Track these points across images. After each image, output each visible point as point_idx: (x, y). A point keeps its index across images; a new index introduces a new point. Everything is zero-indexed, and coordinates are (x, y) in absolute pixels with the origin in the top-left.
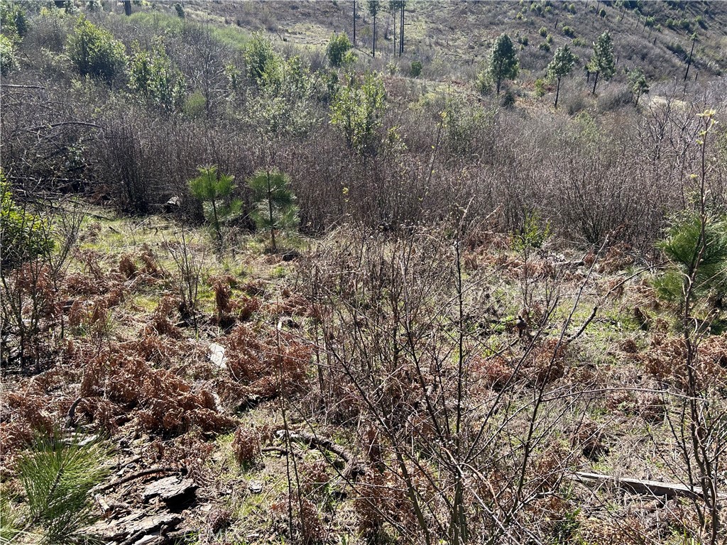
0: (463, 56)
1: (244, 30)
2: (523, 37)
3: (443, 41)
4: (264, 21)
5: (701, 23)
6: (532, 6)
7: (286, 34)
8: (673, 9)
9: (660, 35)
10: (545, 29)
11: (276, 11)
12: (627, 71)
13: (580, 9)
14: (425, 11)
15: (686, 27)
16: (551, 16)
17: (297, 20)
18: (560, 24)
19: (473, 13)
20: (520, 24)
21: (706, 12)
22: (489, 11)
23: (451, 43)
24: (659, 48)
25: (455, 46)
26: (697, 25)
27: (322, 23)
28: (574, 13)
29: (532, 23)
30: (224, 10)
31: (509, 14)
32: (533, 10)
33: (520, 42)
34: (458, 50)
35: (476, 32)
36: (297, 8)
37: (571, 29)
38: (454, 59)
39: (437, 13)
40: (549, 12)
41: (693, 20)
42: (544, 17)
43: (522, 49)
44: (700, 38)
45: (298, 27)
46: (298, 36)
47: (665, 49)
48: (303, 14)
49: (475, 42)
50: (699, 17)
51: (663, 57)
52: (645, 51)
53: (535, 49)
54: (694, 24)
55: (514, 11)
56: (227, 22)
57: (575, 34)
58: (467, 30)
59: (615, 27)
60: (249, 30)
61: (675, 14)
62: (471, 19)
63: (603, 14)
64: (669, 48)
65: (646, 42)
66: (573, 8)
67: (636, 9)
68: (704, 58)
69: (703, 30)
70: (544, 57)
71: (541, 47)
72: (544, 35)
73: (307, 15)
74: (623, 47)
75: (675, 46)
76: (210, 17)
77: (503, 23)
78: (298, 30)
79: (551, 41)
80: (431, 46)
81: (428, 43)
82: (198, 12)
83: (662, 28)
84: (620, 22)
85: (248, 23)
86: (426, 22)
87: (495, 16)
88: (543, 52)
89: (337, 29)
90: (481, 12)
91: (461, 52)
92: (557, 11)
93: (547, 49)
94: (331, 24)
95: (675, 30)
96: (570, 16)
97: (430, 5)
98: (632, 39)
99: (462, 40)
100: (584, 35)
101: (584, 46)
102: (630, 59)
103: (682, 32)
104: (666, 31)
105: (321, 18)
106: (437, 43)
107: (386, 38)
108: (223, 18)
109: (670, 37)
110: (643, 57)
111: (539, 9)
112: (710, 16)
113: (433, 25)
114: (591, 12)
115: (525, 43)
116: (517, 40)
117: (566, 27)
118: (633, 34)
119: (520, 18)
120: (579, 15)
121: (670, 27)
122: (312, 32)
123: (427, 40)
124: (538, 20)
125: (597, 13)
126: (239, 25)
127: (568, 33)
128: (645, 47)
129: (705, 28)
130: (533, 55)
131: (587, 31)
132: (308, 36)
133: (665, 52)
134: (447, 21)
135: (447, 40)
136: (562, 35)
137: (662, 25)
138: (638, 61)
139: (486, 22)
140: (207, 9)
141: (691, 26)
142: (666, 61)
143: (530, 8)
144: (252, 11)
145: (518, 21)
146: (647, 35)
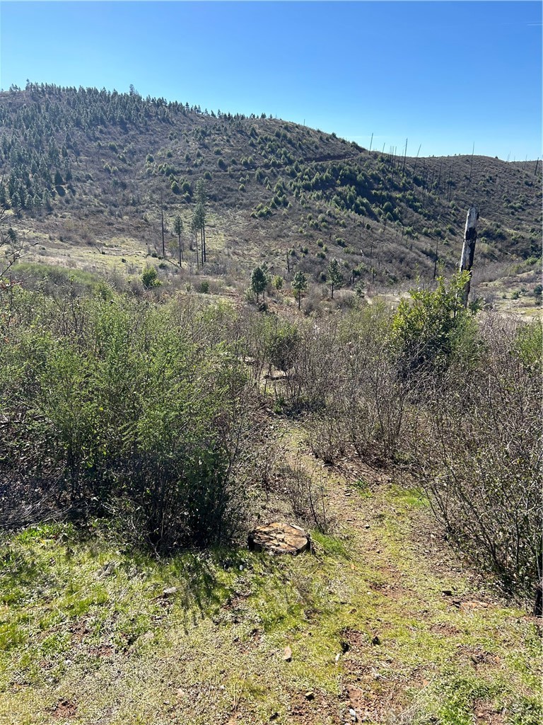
0: (256, 263)
1: (66, 245)
2: (304, 248)
3: (240, 251)
4: (84, 237)
5: (451, 231)
6: (311, 222)
7: (104, 247)
8: (429, 219)
9: (416, 242)
10: (321, 240)
11: (94, 228)
12: (387, 272)
13: (349, 224)
14: (224, 226)
15: (438, 234)
16: (326, 230)
17: (113, 235)
18: (334, 236)
19: (263, 228)
20: (301, 237)
21: (455, 221)
22: (277, 226)
23: (246, 252)
24: (414, 252)
25: (249, 255)
26: (448, 232)
27: (135, 236)
28: (345, 227)
29: (311, 236)
30: (47, 228)
31: (293, 228)
32: (312, 225)
33: (302, 251)
34: (252, 258)
35: (266, 243)
36: (112, 224)
37: (343, 240)
38: (248, 266)
39: (233, 228)
40: (325, 226)
41: (444, 229)
42: (320, 231)
43: (304, 257)
44: (451, 242)
45: (114, 240)
46: (115, 248)
47: (421, 253)
48: (118, 230)
49: (266, 252)
50: (449, 226)
51: (418, 260)
52: (403, 255)
53: (314, 257)
54: (445, 232)
55: (296, 226)
56: (50, 238)
57: (346, 244)
58: (259, 242)
59: (378, 237)
60: (71, 244)
61: (430, 224)
62: (262, 232)
63: (368, 227)
64: (424, 252)
65: (403, 249)
66: (343, 223)
67: (397, 221)
68: (453, 259)
69: (453, 236)
70: (321, 263)
71: (318, 255)
72: (321, 245)
73: (122, 230)
74: (385, 253)
75: (428, 250)
76: (35, 235)
77: (288, 236)
78: (114, 244)
79: (326, 250)
80: (229, 255)
81: (226, 253)
82: (24, 230)
83: (419, 235)
84: (382, 233)
85: (70, 239)
86: (225, 235)
87: (281, 230)
88: (321, 259)
89: (147, 243)
90: (270, 227)
91: (254, 259)
92: (331, 226)
93: (323, 257)
94: (143, 237)
95: (430, 237)
96: (341, 230)
97: (228, 221)
98: (392, 246)
99: (256, 250)
100: (353, 244)
101: (353, 253)
102: (391, 262)
103: (435, 238)
104: (423, 238)
105: (134, 232)
106: (234, 253)
107: (191, 249)
108: (47, 235)
109: (425, 243)
110: (402, 260)
111: (316, 224)
112: (458, 225)
113: (231, 237)
114: (359, 226)
115: (306, 252)
116: (299, 249)
117: (339, 239)
118: (393, 242)
119: (301, 232)
120: (349, 229)
121: (426, 234)
122: (127, 245)
123: (226, 251)
124: (316, 233)
125: (364, 227)
126: (61, 240)
127: (340, 243)
128: (403, 253)
129: (455, 234)
130: (312, 262)
131: (355, 242)
132: (124, 249)
133: (420, 256)
134: (242, 234)
135: (242, 250)
136: (336, 245)
137: (419, 233)
138: (397, 264)
139: (274, 235)
140: (32, 227)
141: (443, 233)
142: (420, 263)
143: (308, 223)
144: (73, 228)
145: (300, 234)
146: (404, 242)
